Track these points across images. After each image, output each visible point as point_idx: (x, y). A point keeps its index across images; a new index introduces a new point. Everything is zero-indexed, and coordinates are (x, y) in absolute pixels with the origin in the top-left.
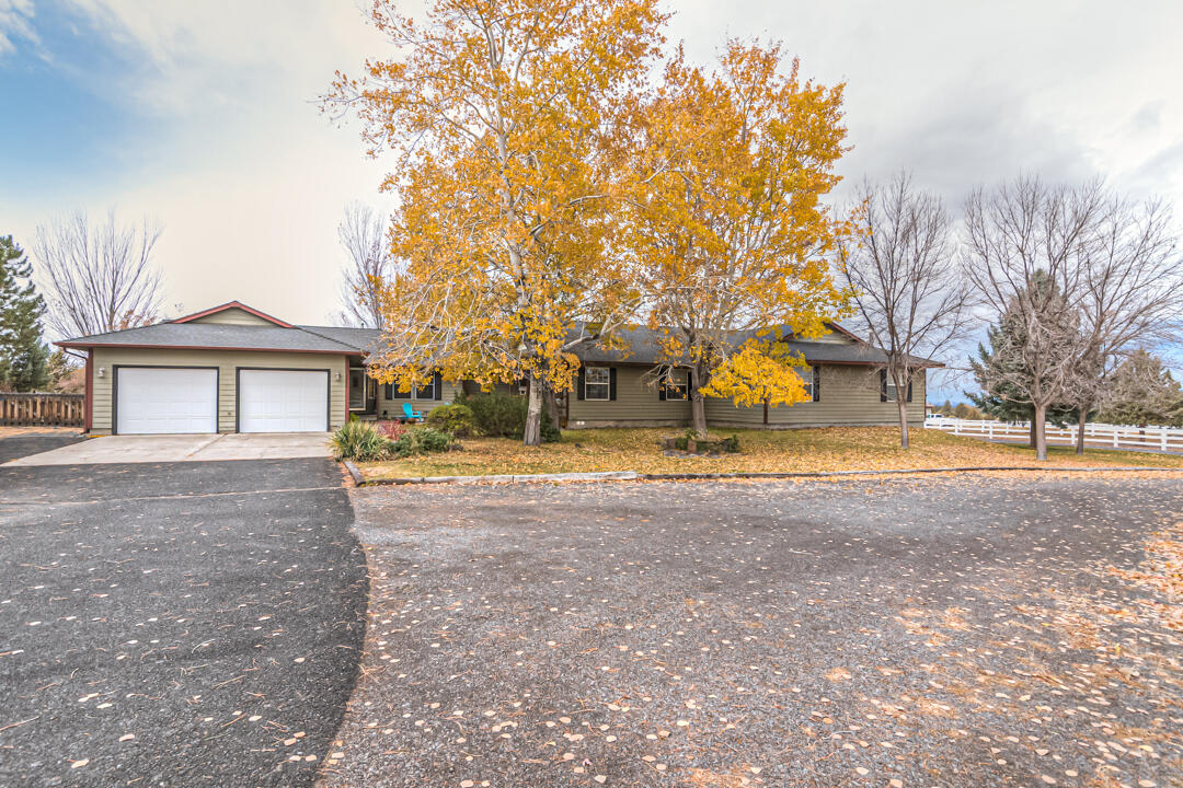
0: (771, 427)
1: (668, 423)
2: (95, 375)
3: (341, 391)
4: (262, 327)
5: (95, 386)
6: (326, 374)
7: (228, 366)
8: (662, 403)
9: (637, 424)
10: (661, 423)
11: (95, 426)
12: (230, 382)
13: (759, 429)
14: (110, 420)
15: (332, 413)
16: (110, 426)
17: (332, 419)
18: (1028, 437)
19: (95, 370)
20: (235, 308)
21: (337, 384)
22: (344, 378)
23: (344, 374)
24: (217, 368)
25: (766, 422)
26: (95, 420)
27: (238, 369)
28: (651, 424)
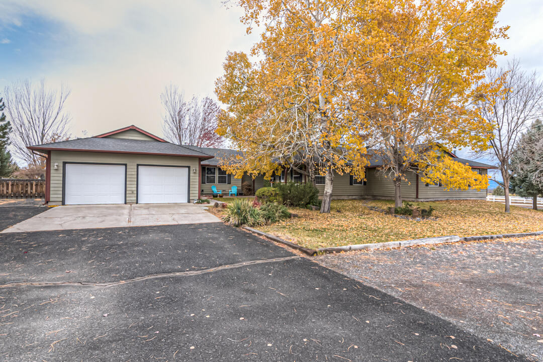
0: (420, 200)
1: (354, 197)
2: (52, 168)
3: (196, 179)
4: (149, 141)
5: (52, 175)
6: (187, 169)
7: (132, 164)
8: (351, 186)
9: (339, 198)
10: (350, 197)
11: (51, 200)
12: (133, 173)
13: (413, 201)
14: (61, 196)
15: (191, 192)
16: (61, 200)
17: (191, 195)
18: (532, 205)
19: (52, 164)
20: (133, 130)
21: (193, 175)
22: (198, 172)
23: (198, 169)
24: (126, 165)
25: (417, 197)
26: (51, 196)
27: (138, 165)
28: (346, 198)
